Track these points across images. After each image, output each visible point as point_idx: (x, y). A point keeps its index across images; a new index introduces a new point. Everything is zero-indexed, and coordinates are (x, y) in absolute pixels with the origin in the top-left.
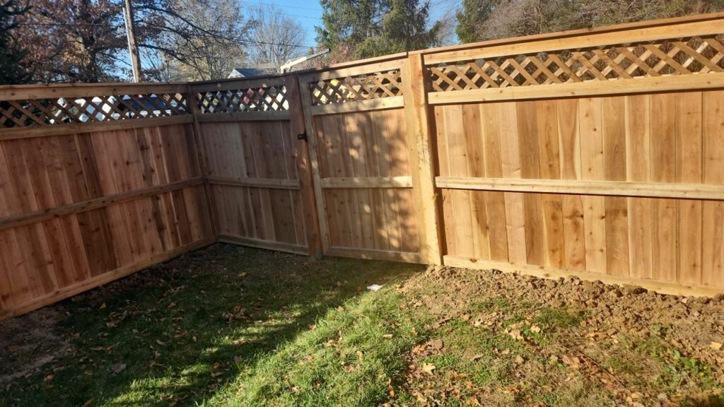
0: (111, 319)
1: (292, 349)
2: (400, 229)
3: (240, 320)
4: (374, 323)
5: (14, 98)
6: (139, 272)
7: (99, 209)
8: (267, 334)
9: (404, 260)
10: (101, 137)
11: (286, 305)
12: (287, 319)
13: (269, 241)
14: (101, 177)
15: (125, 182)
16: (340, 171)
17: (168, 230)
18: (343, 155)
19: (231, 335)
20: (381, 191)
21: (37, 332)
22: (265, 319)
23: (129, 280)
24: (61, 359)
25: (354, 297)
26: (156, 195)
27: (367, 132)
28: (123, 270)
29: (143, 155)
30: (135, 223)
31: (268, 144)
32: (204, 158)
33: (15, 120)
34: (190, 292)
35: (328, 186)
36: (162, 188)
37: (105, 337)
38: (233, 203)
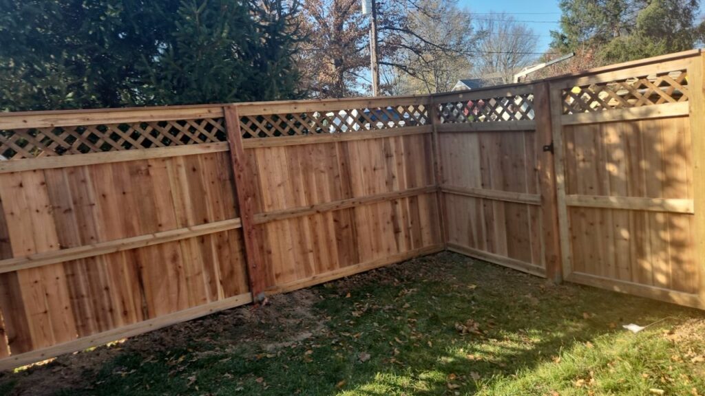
0: (356, 309)
1: (534, 379)
2: (670, 262)
3: (474, 334)
4: (635, 370)
5: (296, 111)
6: (376, 269)
7: (350, 208)
8: (504, 355)
9: (674, 301)
10: (355, 144)
11: (523, 328)
12: (525, 343)
13: (500, 256)
14: (353, 181)
15: (371, 186)
16: (591, 188)
17: (402, 234)
18: (597, 170)
19: (466, 348)
20: (646, 215)
21: (299, 309)
22: (500, 339)
23: (368, 275)
24: (317, 338)
25: (607, 335)
26: (395, 200)
27: (633, 144)
28: (364, 265)
29: (387, 161)
30: (376, 224)
31: (507, 155)
32: (439, 168)
33: (295, 129)
34: (422, 295)
35: (576, 203)
36: (400, 194)
37: (351, 324)
38: (464, 214)
